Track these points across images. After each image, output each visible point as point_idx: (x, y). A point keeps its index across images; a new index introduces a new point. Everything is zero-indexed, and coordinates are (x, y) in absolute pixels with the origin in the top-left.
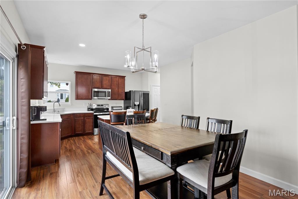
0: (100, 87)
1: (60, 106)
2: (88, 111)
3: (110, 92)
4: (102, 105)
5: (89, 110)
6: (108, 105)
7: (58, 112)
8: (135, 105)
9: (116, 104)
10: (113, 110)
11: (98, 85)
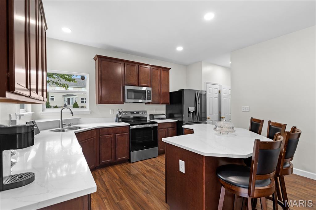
0: (136, 83)
1: (73, 115)
2: (119, 122)
3: (150, 91)
4: (138, 113)
5: (120, 120)
6: (146, 111)
7: (70, 125)
8: (189, 112)
9: (155, 110)
10: (153, 119)
11: (133, 80)
